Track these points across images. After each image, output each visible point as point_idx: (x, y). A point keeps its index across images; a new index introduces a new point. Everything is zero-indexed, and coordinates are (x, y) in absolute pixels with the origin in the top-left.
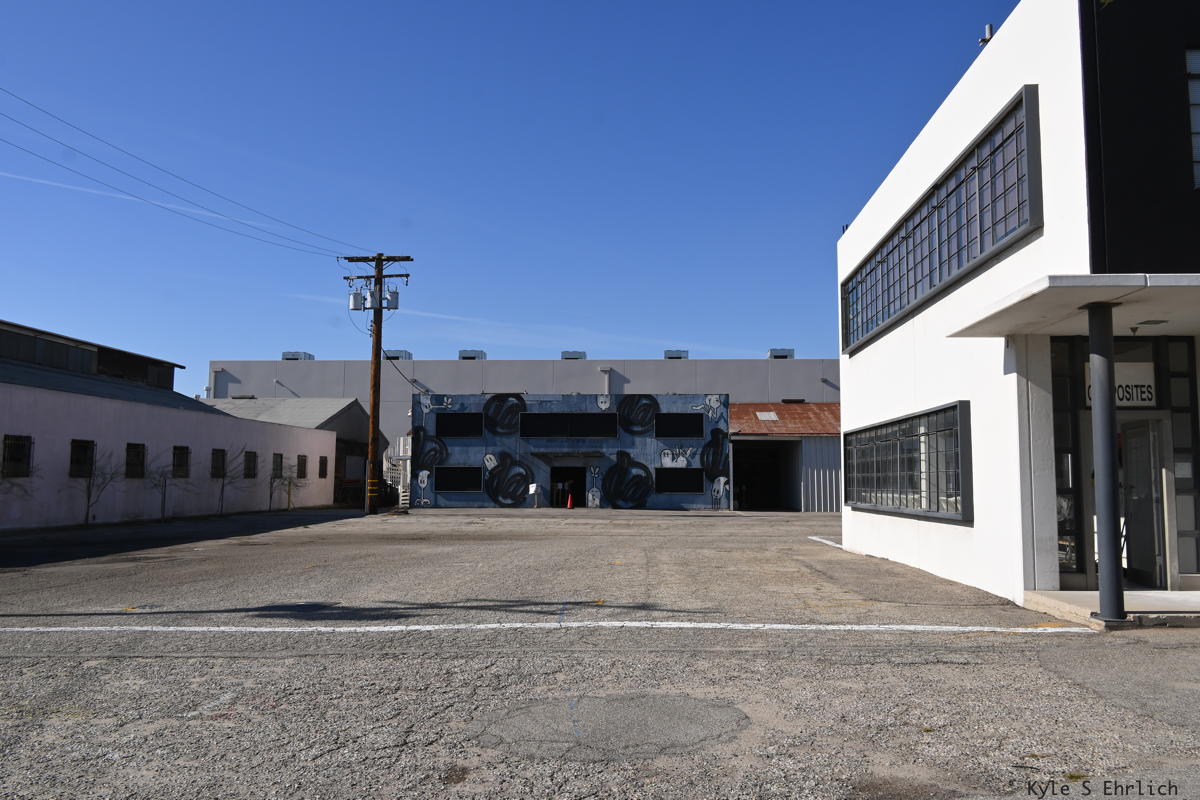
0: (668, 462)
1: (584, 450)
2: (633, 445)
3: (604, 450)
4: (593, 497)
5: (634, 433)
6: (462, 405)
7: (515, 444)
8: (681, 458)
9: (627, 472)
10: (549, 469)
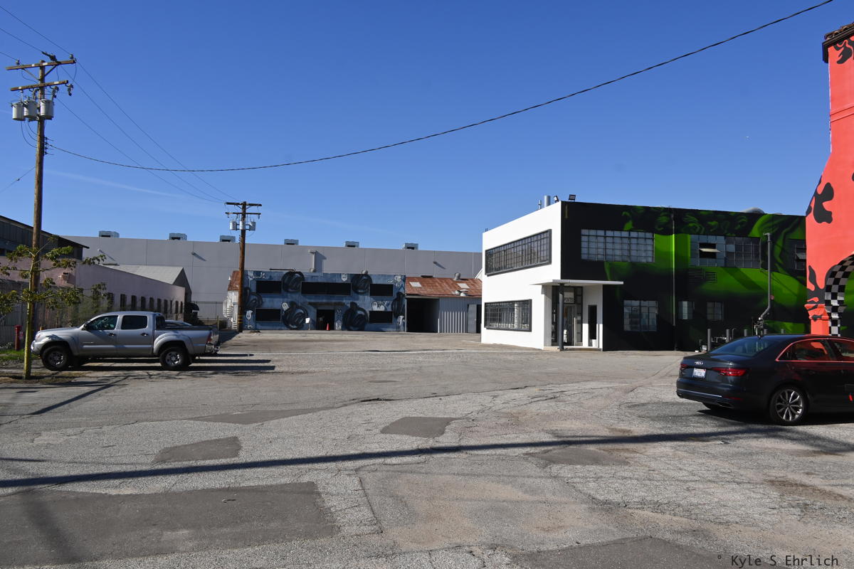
0: (375, 308)
1: (333, 301)
2: (358, 299)
3: (344, 301)
4: (338, 325)
5: (358, 293)
6: (271, 277)
7: (298, 298)
8: (382, 306)
9: (355, 313)
10: (316, 311)
